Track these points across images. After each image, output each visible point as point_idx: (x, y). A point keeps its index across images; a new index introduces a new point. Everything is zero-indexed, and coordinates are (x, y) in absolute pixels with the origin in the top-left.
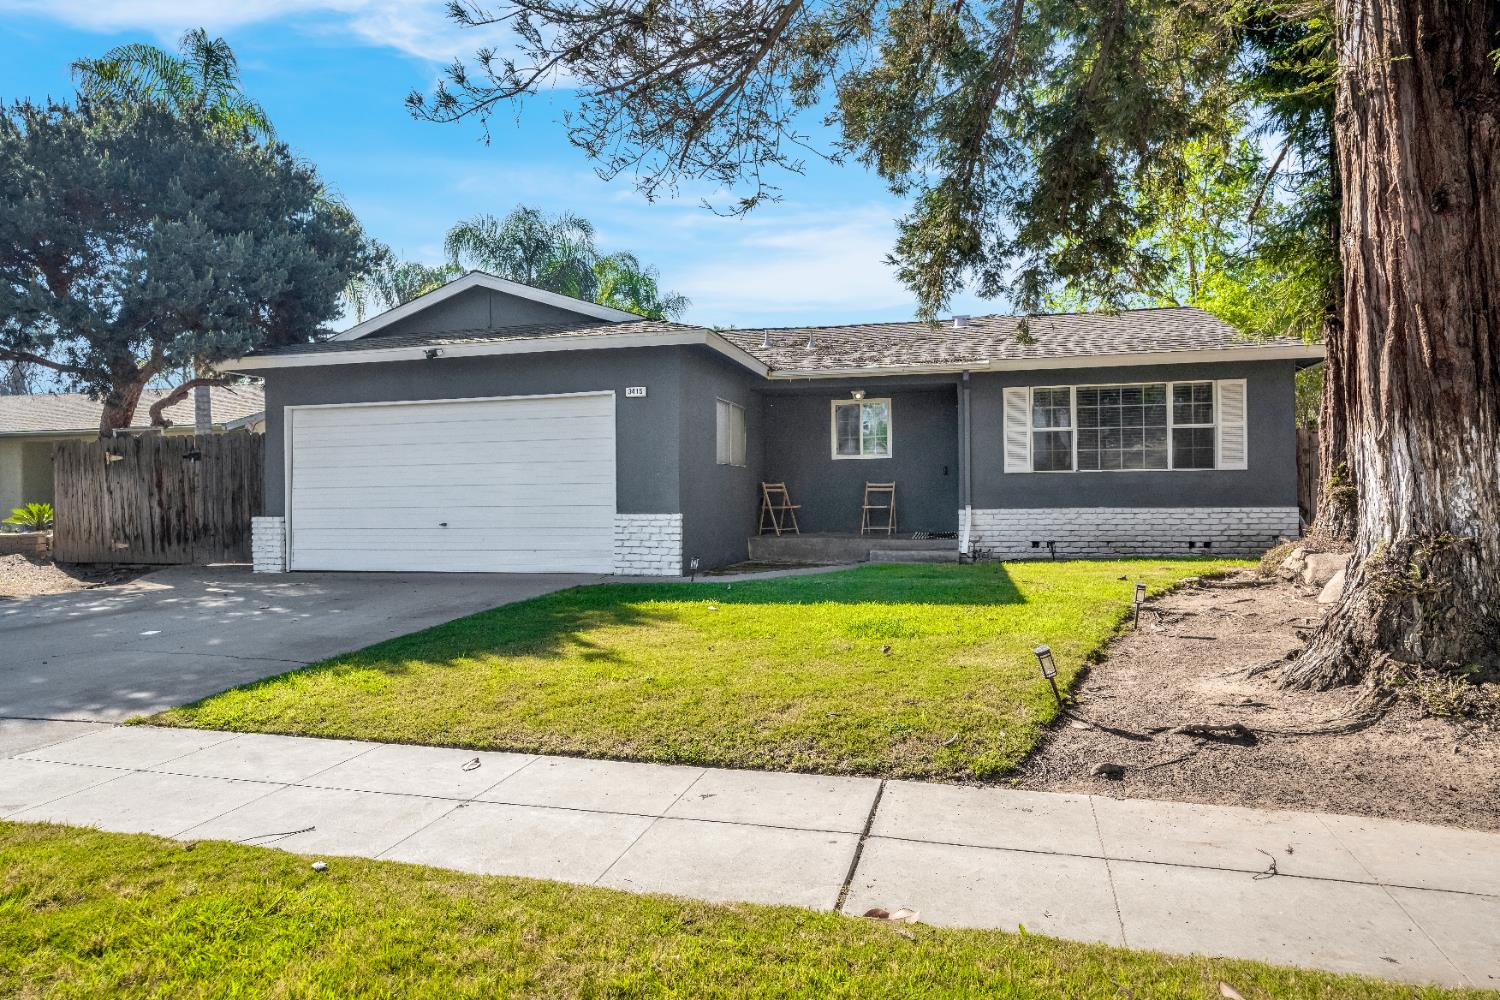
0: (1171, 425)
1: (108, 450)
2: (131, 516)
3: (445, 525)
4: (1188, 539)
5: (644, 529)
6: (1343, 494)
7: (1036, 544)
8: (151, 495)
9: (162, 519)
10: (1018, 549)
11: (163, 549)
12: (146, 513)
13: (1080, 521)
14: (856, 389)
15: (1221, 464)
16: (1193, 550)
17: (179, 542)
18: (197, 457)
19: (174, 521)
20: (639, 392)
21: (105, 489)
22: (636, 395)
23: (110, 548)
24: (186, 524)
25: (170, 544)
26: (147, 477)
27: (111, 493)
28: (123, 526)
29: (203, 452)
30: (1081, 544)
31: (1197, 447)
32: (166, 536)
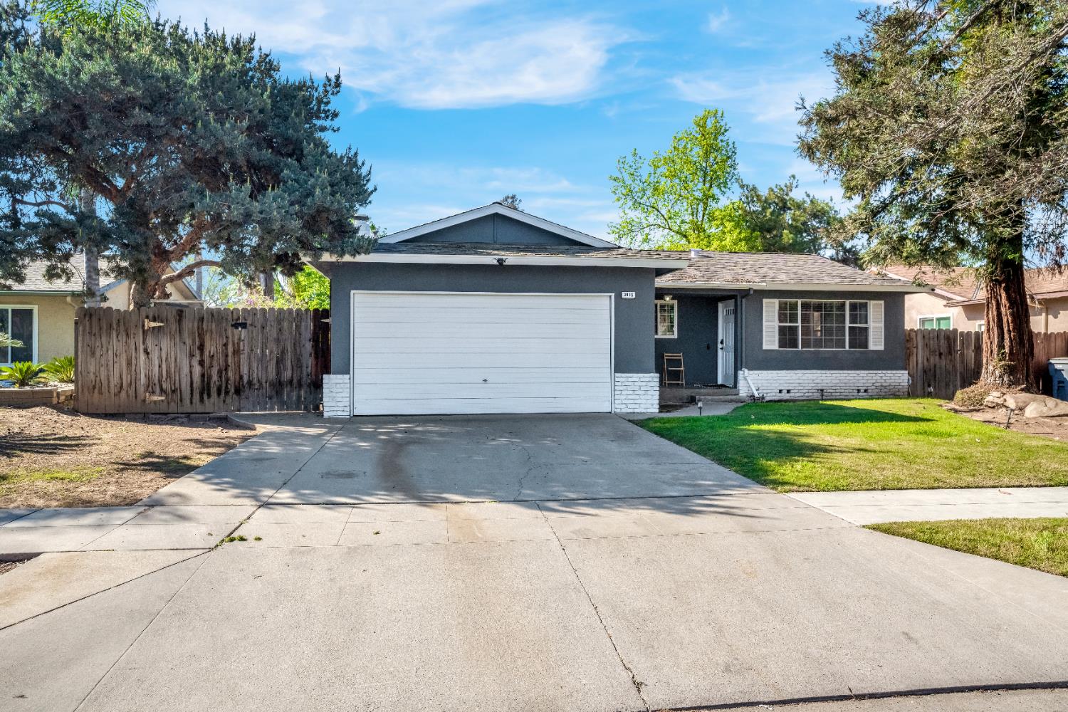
0: (848, 324)
1: (147, 317)
2: (168, 372)
3: (485, 380)
4: (857, 388)
5: (636, 383)
6: (1006, 365)
7: (780, 391)
8: (192, 356)
9: (203, 376)
10: (771, 394)
11: (202, 400)
12: (186, 370)
13: (804, 378)
14: (667, 294)
15: (872, 347)
16: (860, 394)
17: (219, 394)
18: (244, 325)
19: (215, 378)
20: (632, 295)
21: (142, 351)
22: (629, 297)
23: (144, 401)
24: (227, 380)
25: (209, 396)
26: (188, 342)
27: (148, 354)
28: (160, 381)
29: (249, 322)
30: (804, 391)
31: (860, 337)
32: (205, 389)
